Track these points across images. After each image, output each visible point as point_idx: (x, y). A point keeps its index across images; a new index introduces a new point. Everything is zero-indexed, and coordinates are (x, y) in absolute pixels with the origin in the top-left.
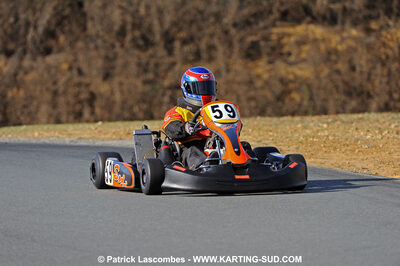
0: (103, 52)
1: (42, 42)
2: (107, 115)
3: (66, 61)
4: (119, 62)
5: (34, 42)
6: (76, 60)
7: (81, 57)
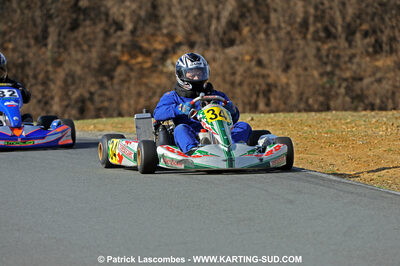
0: (284, 44)
1: (225, 33)
2: (282, 106)
3: (247, 53)
4: (299, 54)
5: (217, 34)
6: (256, 52)
7: (262, 49)
